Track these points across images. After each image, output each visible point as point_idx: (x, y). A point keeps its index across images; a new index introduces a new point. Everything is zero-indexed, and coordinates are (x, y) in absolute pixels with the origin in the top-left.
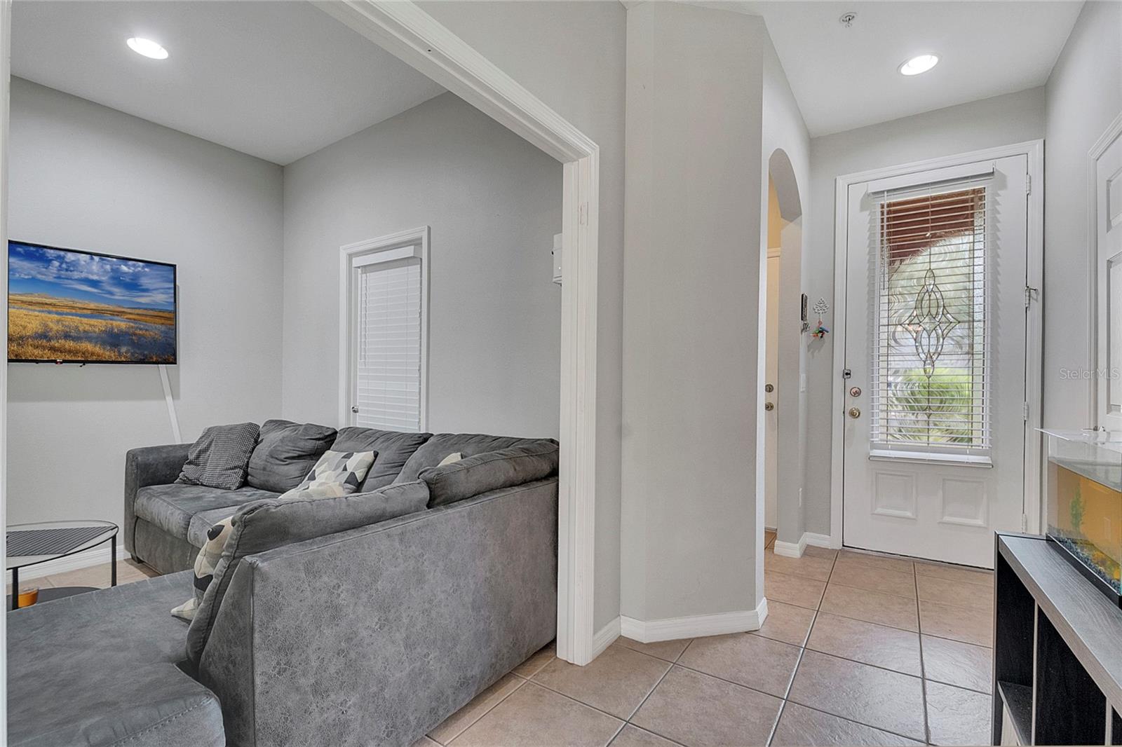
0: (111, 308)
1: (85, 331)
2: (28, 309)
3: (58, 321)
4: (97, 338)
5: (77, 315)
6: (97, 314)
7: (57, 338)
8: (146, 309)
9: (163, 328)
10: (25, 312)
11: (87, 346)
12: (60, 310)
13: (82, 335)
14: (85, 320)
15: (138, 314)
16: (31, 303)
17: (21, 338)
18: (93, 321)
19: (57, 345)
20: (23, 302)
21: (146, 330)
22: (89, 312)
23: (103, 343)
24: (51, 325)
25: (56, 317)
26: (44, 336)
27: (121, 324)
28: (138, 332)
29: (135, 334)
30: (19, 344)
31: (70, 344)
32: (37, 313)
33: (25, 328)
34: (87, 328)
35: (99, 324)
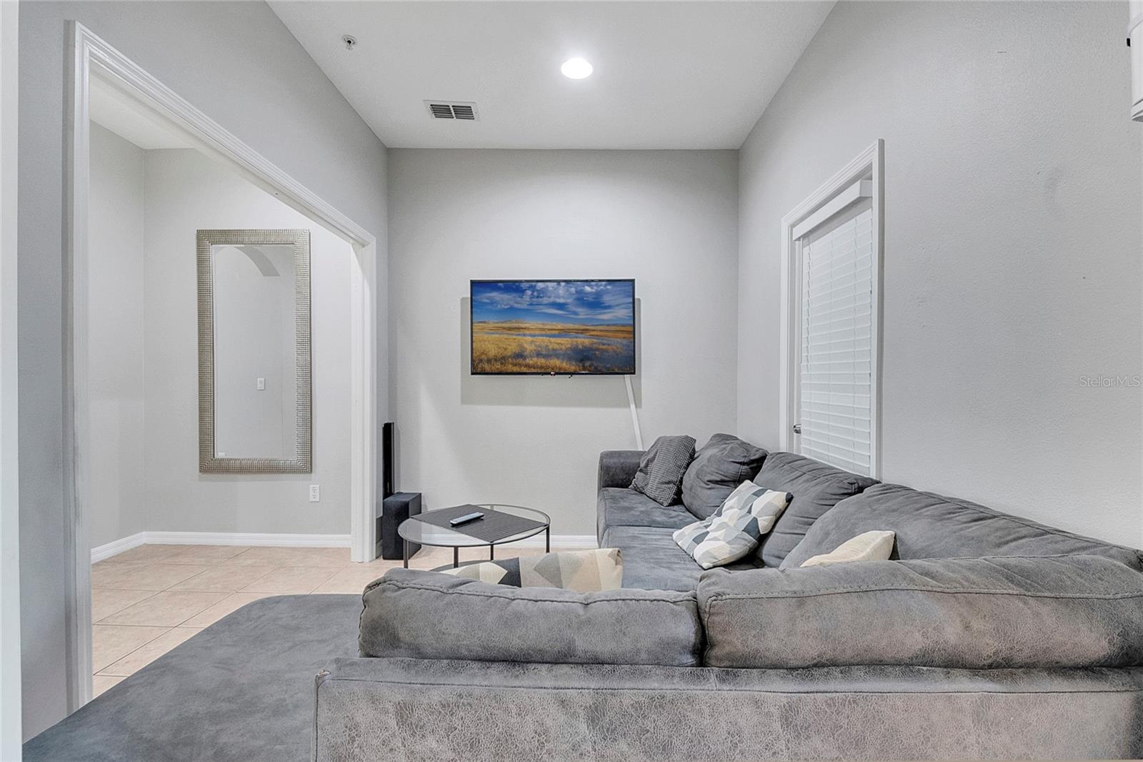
0: (577, 327)
1: (553, 350)
2: (507, 334)
3: (532, 342)
4: (564, 355)
5: (547, 336)
6: (564, 333)
7: (531, 357)
8: (608, 325)
9: (625, 342)
10: (506, 336)
11: (556, 362)
12: (532, 332)
13: (551, 353)
14: (553, 340)
15: (601, 331)
16: (510, 329)
17: (504, 358)
18: (559, 340)
19: (531, 362)
20: (504, 328)
21: (609, 345)
22: (557, 332)
23: (570, 359)
24: (526, 345)
25: (530, 338)
26: (520, 355)
27: (584, 341)
28: (601, 347)
29: (598, 349)
30: (502, 364)
31: (542, 361)
32: (514, 337)
33: (506, 349)
34: (556, 346)
35: (566, 342)
